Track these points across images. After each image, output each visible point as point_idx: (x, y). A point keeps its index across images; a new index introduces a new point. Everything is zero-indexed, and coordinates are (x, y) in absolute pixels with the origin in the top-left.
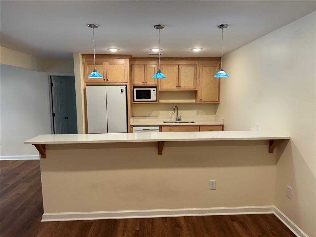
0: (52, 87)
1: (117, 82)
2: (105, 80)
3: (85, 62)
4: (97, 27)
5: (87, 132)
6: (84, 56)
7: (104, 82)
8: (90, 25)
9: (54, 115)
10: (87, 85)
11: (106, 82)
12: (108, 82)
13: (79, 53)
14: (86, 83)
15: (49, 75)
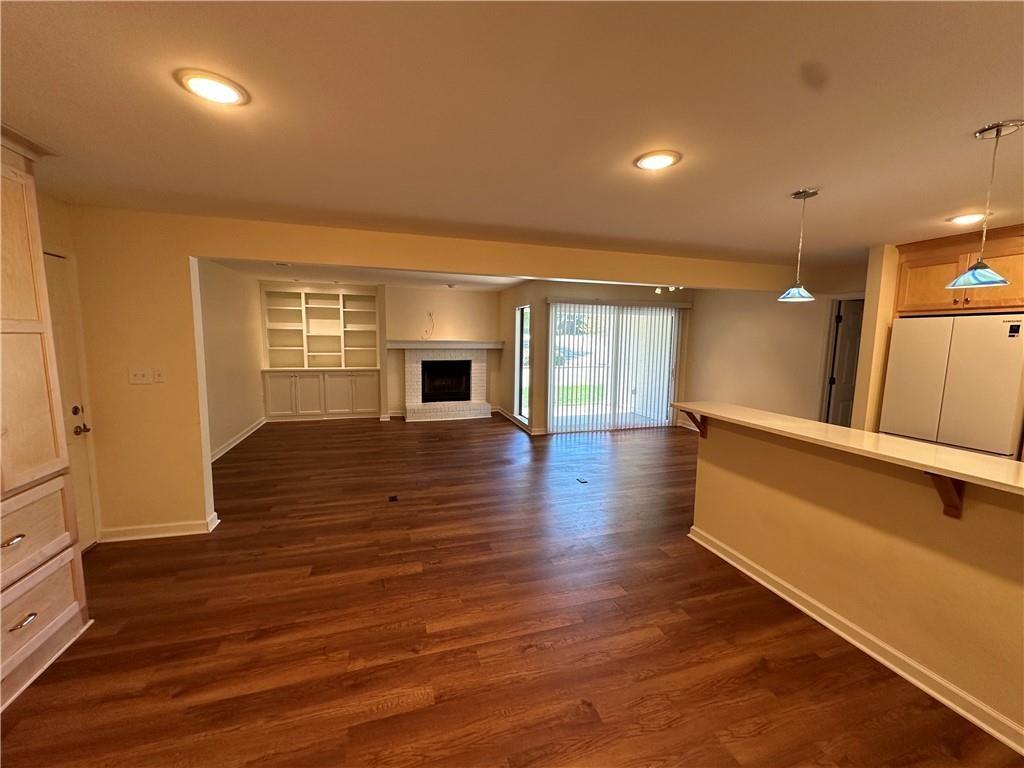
0: (840, 324)
1: (1003, 305)
2: (956, 302)
3: (907, 261)
4: (815, 194)
5: (877, 430)
6: (903, 248)
7: (955, 307)
8: (797, 195)
9: (832, 381)
10: (901, 317)
11: (960, 306)
12: (966, 306)
13: (883, 245)
14: (900, 312)
15: (833, 300)
